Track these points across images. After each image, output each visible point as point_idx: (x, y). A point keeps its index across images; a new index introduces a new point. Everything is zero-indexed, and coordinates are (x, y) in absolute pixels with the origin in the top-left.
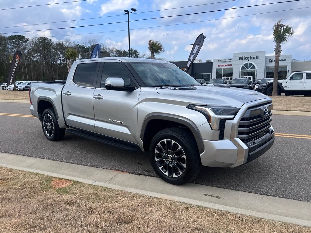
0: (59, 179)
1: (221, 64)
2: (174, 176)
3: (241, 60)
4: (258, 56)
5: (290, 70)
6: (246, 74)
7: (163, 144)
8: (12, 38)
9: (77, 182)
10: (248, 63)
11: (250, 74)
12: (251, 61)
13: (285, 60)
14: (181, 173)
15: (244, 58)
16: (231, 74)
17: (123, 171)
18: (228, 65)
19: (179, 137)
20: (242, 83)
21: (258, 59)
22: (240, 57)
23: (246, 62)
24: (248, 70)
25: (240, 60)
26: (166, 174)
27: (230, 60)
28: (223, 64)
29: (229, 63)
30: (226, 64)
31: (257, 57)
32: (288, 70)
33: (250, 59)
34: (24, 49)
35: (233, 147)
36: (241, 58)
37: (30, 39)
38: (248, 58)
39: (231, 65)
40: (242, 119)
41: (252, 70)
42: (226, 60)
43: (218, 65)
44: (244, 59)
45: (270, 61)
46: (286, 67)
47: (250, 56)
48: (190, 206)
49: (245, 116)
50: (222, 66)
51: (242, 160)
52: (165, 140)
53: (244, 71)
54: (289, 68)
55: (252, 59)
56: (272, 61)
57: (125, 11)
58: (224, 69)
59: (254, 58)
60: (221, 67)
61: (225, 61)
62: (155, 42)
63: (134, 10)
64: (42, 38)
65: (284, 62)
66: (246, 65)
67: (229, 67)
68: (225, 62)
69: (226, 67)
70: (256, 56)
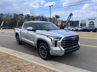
0: (12, 56)
2: (44, 57)
6: (91, 25)
7: (41, 47)
8: (20, 15)
9: (16, 57)
11: (92, 25)
12: (93, 21)
14: (45, 57)
16: (85, 25)
17: (32, 55)
19: (45, 45)
20: (87, 28)
23: (91, 21)
24: (92, 23)
26: (42, 56)
27: (85, 20)
28: (83, 21)
31: (95, 19)
34: (23, 18)
35: (59, 49)
36: (89, 20)
37: (24, 15)
39: (85, 22)
40: (63, 41)
41: (93, 24)
47: (92, 19)
48: (42, 67)
49: (64, 40)
50: (82, 22)
51: (63, 54)
52: (42, 46)
53: (90, 24)
57: (49, 6)
58: (83, 23)
59: (94, 19)
61: (84, 20)
62: (57, 15)
63: (52, 6)
64: (28, 15)
66: (91, 22)
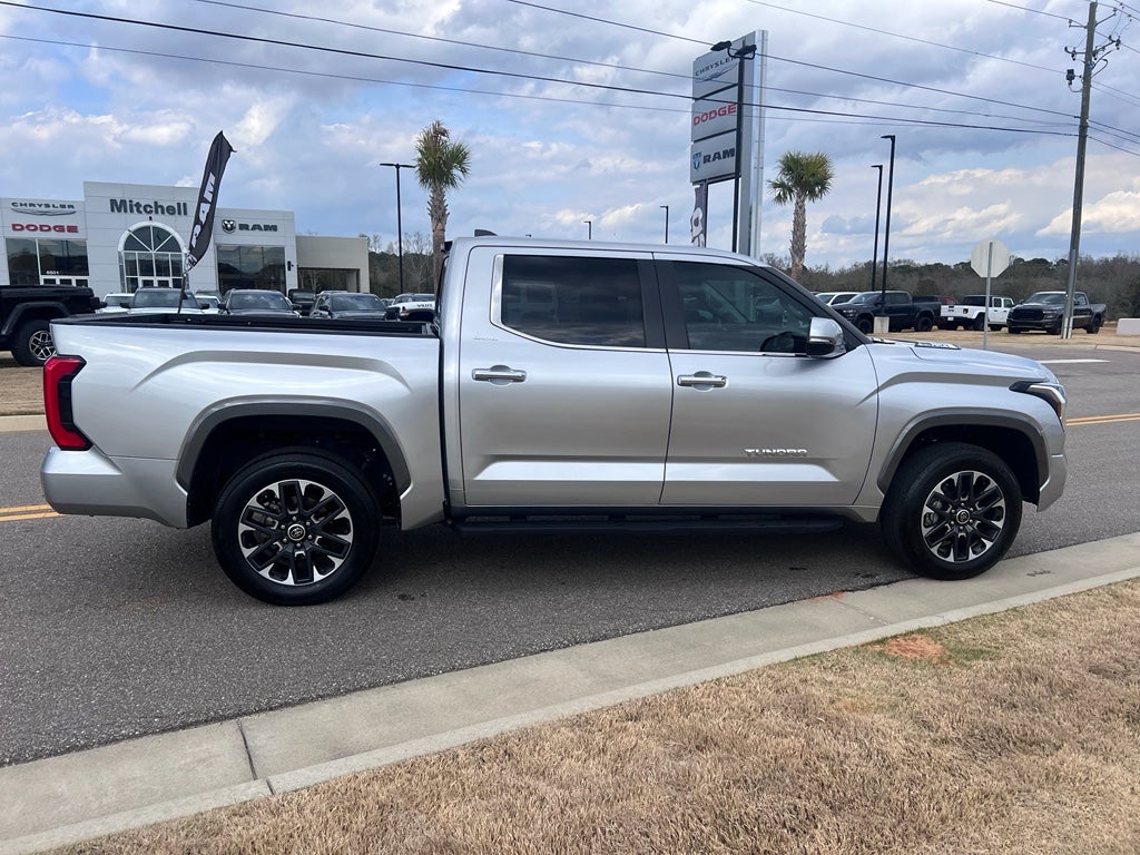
1: (25, 220)
3: (119, 211)
4: (185, 204)
5: (294, 263)
7: (947, 485)
10: (148, 228)
11: (163, 268)
12: (159, 222)
13: (274, 228)
14: (988, 546)
15: (131, 206)
18: (60, 229)
21: (185, 213)
22: (113, 202)
23: (141, 222)
24: (153, 254)
25: (113, 210)
26: (951, 559)
27: (68, 209)
28: (38, 221)
29: (65, 221)
30: (52, 221)
31: (182, 209)
32: (289, 263)
33: (157, 212)
36: (118, 206)
38: (148, 209)
41: (170, 256)
42: (47, 206)
43: (14, 226)
44: (132, 211)
45: (225, 227)
46: (281, 250)
47: (156, 203)
50: (31, 228)
52: (955, 475)
53: (139, 256)
54: (290, 256)
55: (163, 213)
56: (233, 228)
59: (171, 210)
60: (26, 234)
61: (47, 209)
65: (272, 233)
66: (142, 232)
67: (66, 236)
68: (44, 213)
69: (54, 235)
70: (179, 204)
